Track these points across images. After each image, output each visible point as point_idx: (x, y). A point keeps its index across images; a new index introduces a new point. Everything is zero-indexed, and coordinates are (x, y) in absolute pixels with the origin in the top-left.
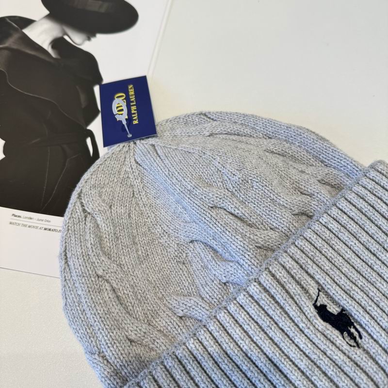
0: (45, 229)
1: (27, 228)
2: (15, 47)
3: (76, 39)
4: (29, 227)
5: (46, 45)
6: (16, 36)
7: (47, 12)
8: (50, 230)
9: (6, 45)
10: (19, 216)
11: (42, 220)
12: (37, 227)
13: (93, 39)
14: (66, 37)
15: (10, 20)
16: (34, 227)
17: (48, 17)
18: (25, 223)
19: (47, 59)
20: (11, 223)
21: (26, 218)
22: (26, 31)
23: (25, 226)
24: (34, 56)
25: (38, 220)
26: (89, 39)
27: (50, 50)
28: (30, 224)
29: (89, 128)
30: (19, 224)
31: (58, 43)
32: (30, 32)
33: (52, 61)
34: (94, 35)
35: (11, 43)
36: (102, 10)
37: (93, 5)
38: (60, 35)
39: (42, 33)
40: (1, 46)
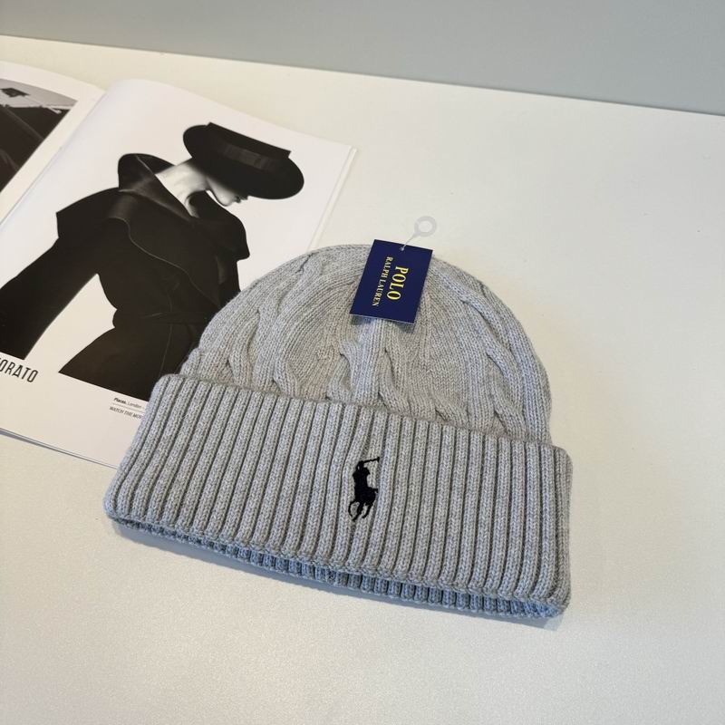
1: (132, 417)
3: (222, 197)
4: (135, 416)
5: (182, 198)
6: (146, 180)
7: (189, 156)
9: (133, 190)
10: (124, 402)
13: (242, 201)
14: (209, 193)
16: (140, 416)
17: (189, 162)
18: (130, 411)
19: (183, 217)
20: (111, 408)
21: (132, 404)
22: (160, 176)
23: (130, 414)
24: (166, 209)
26: (238, 201)
27: (187, 206)
28: (136, 412)
30: (122, 411)
31: (198, 198)
32: (164, 178)
33: (188, 219)
34: (246, 198)
35: (138, 188)
36: (259, 166)
37: (249, 158)
38: (202, 189)
39: (180, 183)
40: (126, 190)
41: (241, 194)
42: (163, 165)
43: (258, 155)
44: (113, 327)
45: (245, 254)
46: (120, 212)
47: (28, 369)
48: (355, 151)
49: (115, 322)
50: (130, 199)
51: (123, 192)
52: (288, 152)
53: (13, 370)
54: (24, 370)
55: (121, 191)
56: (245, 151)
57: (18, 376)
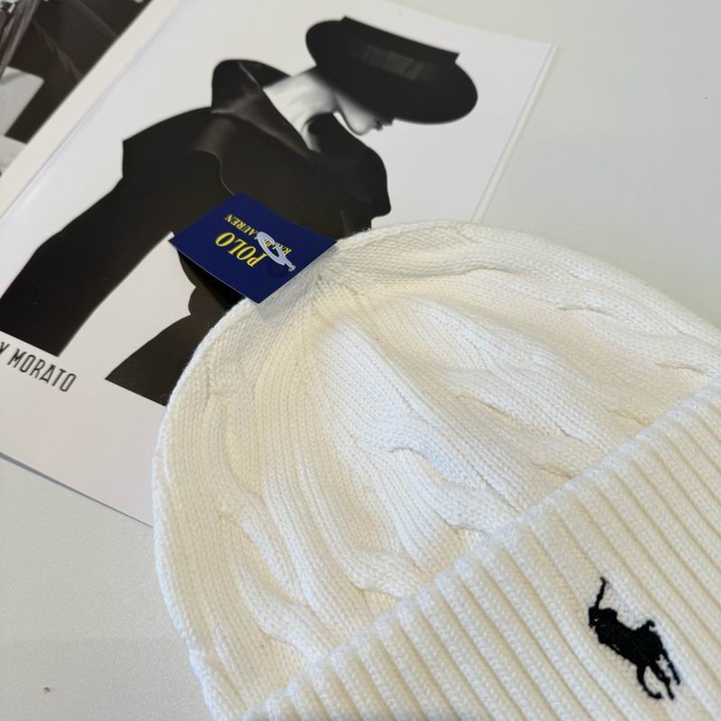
2: (245, 117)
3: (355, 121)
5: (299, 123)
6: (250, 97)
7: (312, 63)
9: (231, 111)
13: (386, 128)
14: (338, 116)
15: (246, 68)
17: (313, 72)
19: (298, 150)
22: (272, 93)
24: (275, 138)
26: (379, 126)
27: (305, 134)
31: (321, 123)
32: (276, 95)
33: (304, 155)
34: (389, 122)
35: (237, 108)
36: (412, 76)
37: (397, 64)
38: (327, 109)
39: (298, 100)
40: (220, 111)
41: (383, 116)
42: (274, 76)
43: (409, 60)
44: (188, 314)
45: (384, 208)
46: (211, 143)
47: (63, 371)
49: (192, 306)
51: (217, 115)
52: (455, 56)
53: (42, 372)
54: (56, 372)
55: (215, 112)
57: (47, 380)
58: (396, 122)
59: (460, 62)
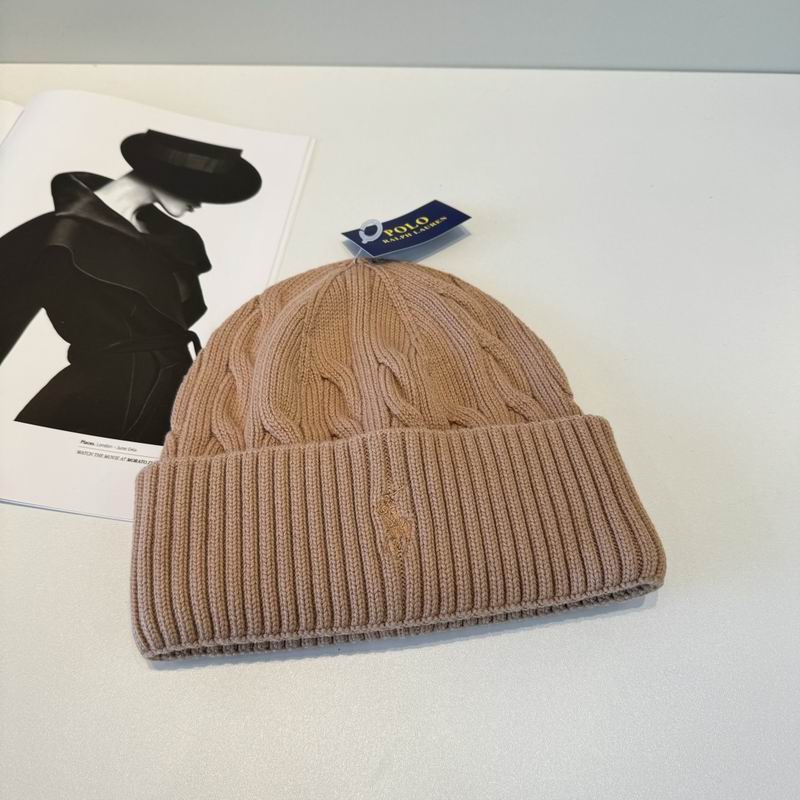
0: (129, 460)
1: (102, 459)
2: (84, 215)
3: (172, 208)
4: (106, 457)
5: (128, 214)
6: (85, 200)
8: (135, 461)
9: (71, 212)
10: (91, 444)
11: (125, 449)
12: (117, 458)
13: (196, 210)
14: (157, 205)
15: (77, 178)
16: (112, 457)
17: (130, 175)
18: (100, 453)
19: (131, 234)
20: (79, 452)
21: (101, 445)
22: (100, 194)
23: (100, 456)
24: (111, 228)
25: (119, 448)
26: (190, 209)
27: (134, 222)
28: (108, 454)
29: (191, 329)
30: (91, 454)
31: (145, 212)
32: (105, 196)
33: (137, 236)
34: (198, 205)
35: (77, 209)
36: (210, 170)
37: (196, 162)
38: (148, 201)
39: (123, 198)
40: (63, 213)
41: (193, 201)
42: (102, 182)
43: (206, 158)
44: (69, 364)
45: (206, 266)
46: (60, 238)
48: (313, 141)
49: (70, 358)
50: (69, 223)
51: (61, 217)
52: (239, 152)
55: (58, 214)
56: (191, 155)
58: (204, 205)
59: (244, 156)
